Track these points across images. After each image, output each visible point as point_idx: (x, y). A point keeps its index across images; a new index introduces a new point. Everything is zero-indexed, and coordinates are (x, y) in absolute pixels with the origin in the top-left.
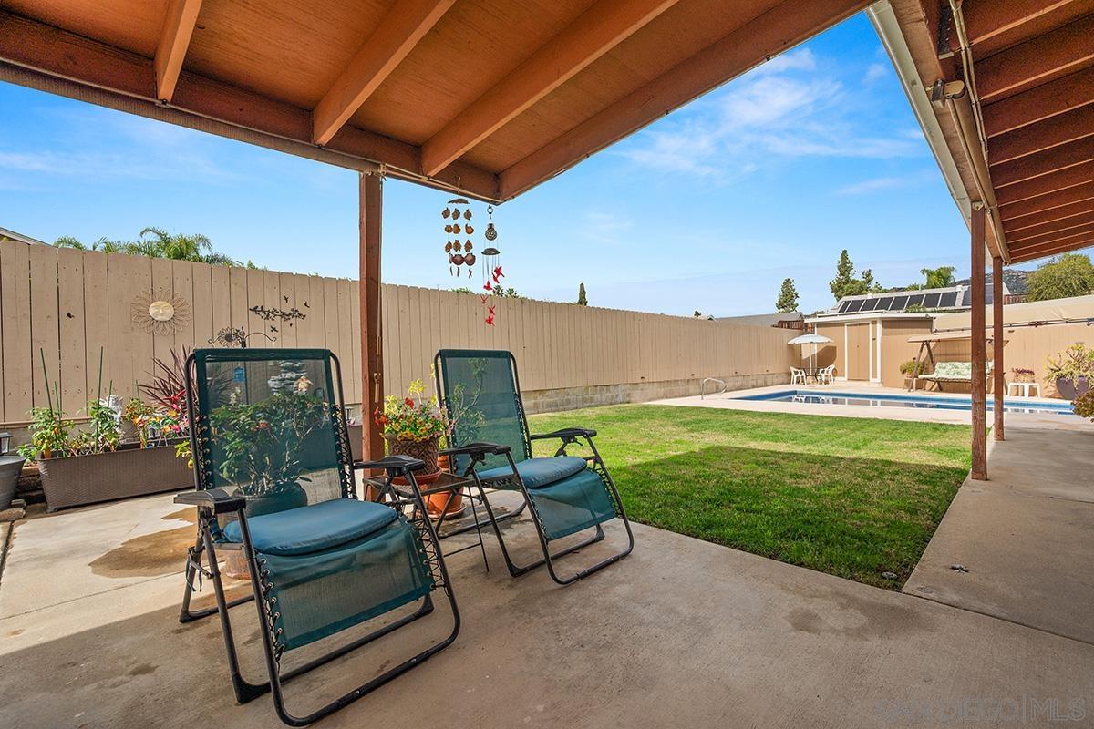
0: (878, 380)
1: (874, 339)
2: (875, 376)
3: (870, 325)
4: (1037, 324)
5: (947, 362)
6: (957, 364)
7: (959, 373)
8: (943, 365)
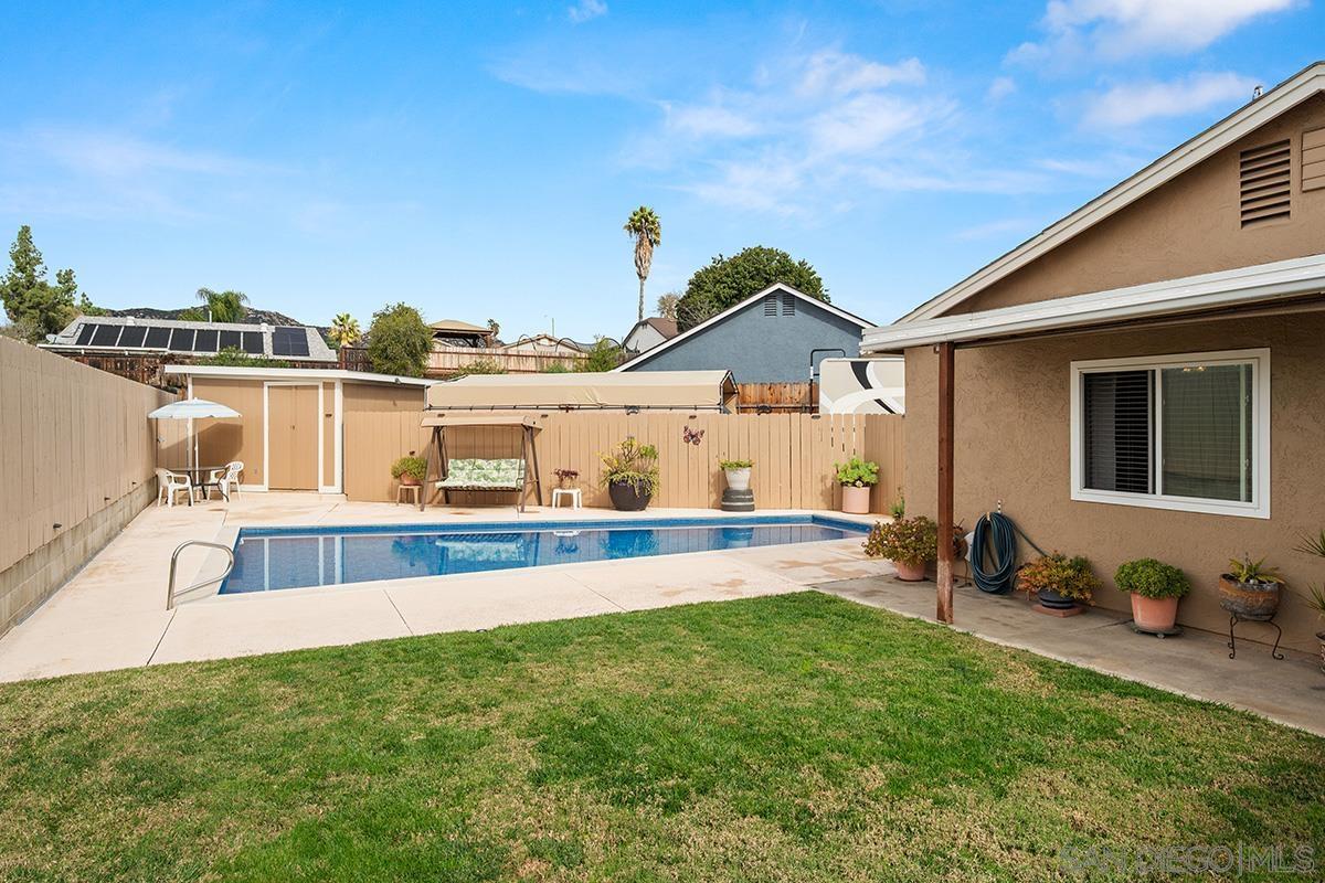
0: (337, 487)
1: (329, 416)
2: (329, 481)
3: (321, 390)
4: (568, 408)
5: (465, 458)
6: (479, 462)
7: (486, 477)
8: (459, 463)
